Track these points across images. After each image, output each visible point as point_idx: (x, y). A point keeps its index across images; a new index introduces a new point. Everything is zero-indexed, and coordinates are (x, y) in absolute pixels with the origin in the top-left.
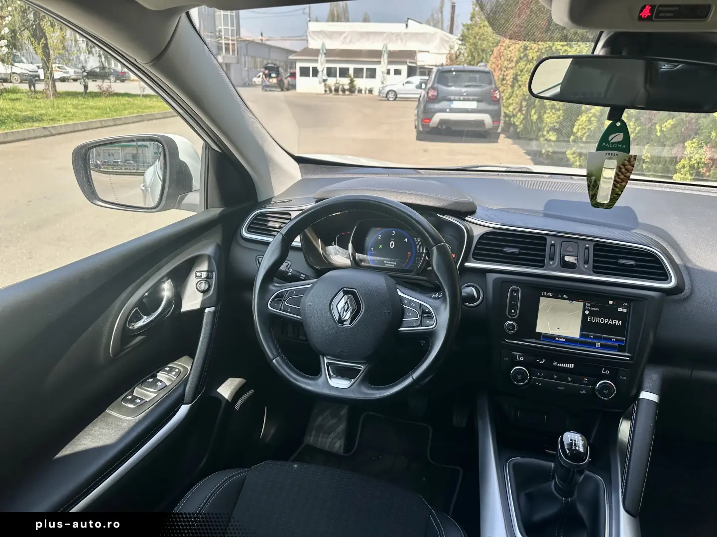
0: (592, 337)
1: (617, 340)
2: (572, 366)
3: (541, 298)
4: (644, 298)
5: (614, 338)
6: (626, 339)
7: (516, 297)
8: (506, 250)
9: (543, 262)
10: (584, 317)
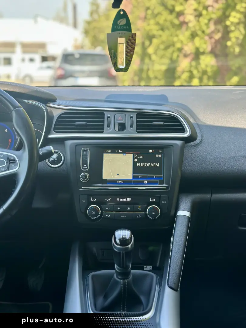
0: (141, 177)
1: (158, 177)
2: (129, 199)
3: (104, 154)
4: (171, 145)
5: (155, 175)
6: (163, 175)
7: (87, 155)
8: (77, 123)
9: (103, 129)
10: (134, 163)
